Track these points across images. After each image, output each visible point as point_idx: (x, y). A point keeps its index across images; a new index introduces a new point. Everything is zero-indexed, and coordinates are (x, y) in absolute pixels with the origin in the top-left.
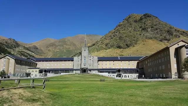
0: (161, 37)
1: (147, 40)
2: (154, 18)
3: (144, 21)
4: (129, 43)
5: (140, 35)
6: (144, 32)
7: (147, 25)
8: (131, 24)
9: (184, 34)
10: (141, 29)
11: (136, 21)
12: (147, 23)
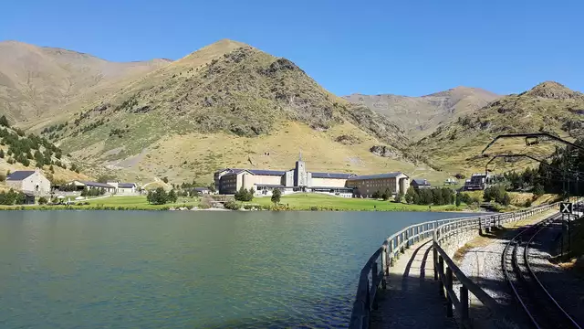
0: (314, 120)
1: (289, 122)
2: (299, 73)
3: (279, 75)
4: (256, 125)
5: (275, 108)
6: (281, 103)
7: (287, 89)
8: (252, 77)
9: (346, 113)
10: (274, 95)
11: (260, 71)
12: (286, 84)
